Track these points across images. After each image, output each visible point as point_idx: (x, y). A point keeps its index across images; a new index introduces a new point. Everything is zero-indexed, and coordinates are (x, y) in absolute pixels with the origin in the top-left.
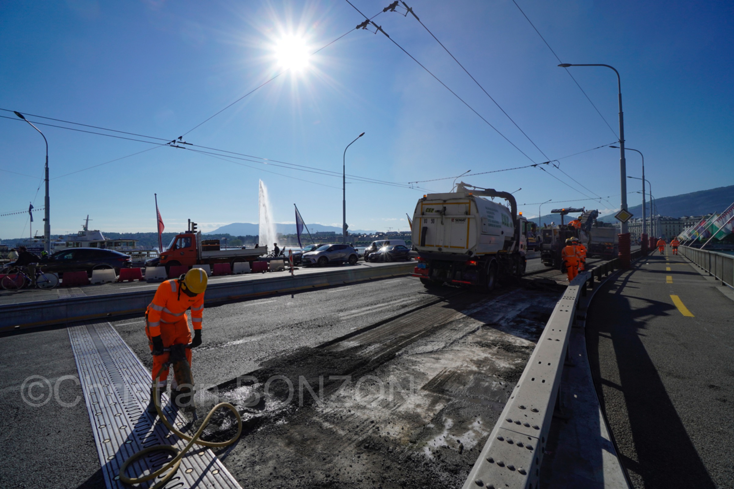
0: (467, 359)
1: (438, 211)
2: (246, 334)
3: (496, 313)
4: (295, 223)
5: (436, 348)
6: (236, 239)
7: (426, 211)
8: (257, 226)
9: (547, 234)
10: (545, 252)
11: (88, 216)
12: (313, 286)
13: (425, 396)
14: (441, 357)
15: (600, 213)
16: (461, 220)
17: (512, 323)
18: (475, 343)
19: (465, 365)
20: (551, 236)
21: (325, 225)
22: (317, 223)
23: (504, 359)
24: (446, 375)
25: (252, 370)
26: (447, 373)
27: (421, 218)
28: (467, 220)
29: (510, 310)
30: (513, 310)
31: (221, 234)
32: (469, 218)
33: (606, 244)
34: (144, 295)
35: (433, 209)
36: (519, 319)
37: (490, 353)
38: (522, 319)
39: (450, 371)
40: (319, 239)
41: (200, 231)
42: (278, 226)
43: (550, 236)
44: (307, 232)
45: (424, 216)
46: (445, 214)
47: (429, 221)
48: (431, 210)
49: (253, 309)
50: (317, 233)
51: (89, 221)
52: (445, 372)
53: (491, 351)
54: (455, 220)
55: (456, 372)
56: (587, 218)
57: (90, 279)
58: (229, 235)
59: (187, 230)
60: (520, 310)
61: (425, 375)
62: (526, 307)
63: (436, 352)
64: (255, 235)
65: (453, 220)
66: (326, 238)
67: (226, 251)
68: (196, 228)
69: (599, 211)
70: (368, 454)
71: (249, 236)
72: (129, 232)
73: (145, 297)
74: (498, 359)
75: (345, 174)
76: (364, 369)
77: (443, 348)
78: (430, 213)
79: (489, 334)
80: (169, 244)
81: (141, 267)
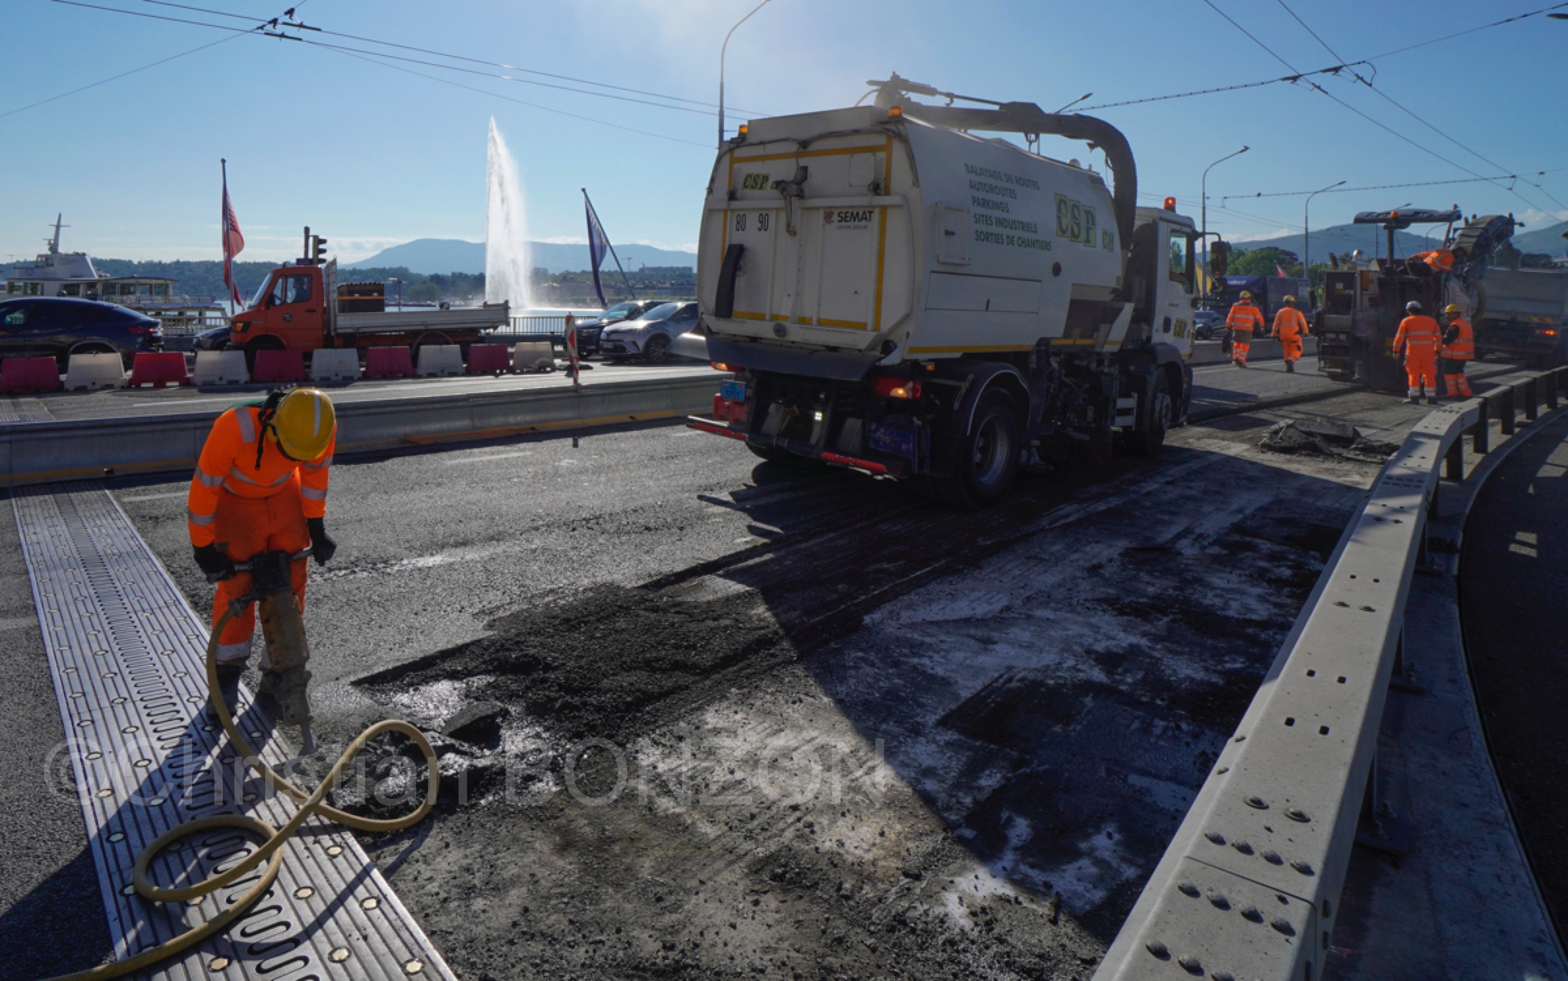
0: (1076, 648)
1: (778, 184)
2: (452, 540)
3: (1166, 518)
4: (587, 242)
5: (981, 610)
6: (425, 282)
7: (745, 186)
8: (482, 248)
9: (1339, 286)
10: (1332, 340)
11: (60, 216)
12: (632, 417)
13: (948, 744)
14: (995, 635)
15: (1522, 225)
16: (855, 217)
17: (1215, 550)
18: (1099, 601)
19: (1070, 662)
20: (1352, 292)
21: (665, 248)
22: (642, 242)
23: (1191, 653)
24: (1009, 689)
25: (467, 640)
26: (1013, 684)
27: (725, 211)
28: (876, 216)
29: (1208, 508)
30: (1218, 509)
31: (387, 267)
32: (884, 208)
33: (1535, 320)
34: (192, 425)
35: (766, 178)
36: (1237, 538)
37: (1144, 634)
38: (1248, 539)
39: (1022, 680)
40: (646, 287)
41: (335, 260)
42: (539, 249)
43: (1347, 292)
44: (615, 268)
45: (735, 204)
46: (801, 195)
47: (752, 221)
48: (756, 182)
49: (464, 472)
50: (642, 270)
51: (62, 229)
52: (1010, 680)
53: (1148, 627)
54: (835, 218)
55: (1041, 684)
56: (1474, 240)
57: (63, 377)
58: (406, 269)
59: (302, 256)
60: (1240, 511)
61: (950, 684)
62: (1258, 505)
63: (982, 622)
64: (477, 273)
65: (828, 217)
66: (668, 285)
67: (400, 314)
68: (324, 251)
69: (1517, 218)
70: (781, 898)
71: (461, 274)
72: (156, 260)
73: (196, 428)
74: (1170, 652)
75: (725, 105)
76: (773, 655)
77: (1001, 611)
78: (757, 193)
79: (1145, 577)
80: (254, 293)
81: (186, 350)
